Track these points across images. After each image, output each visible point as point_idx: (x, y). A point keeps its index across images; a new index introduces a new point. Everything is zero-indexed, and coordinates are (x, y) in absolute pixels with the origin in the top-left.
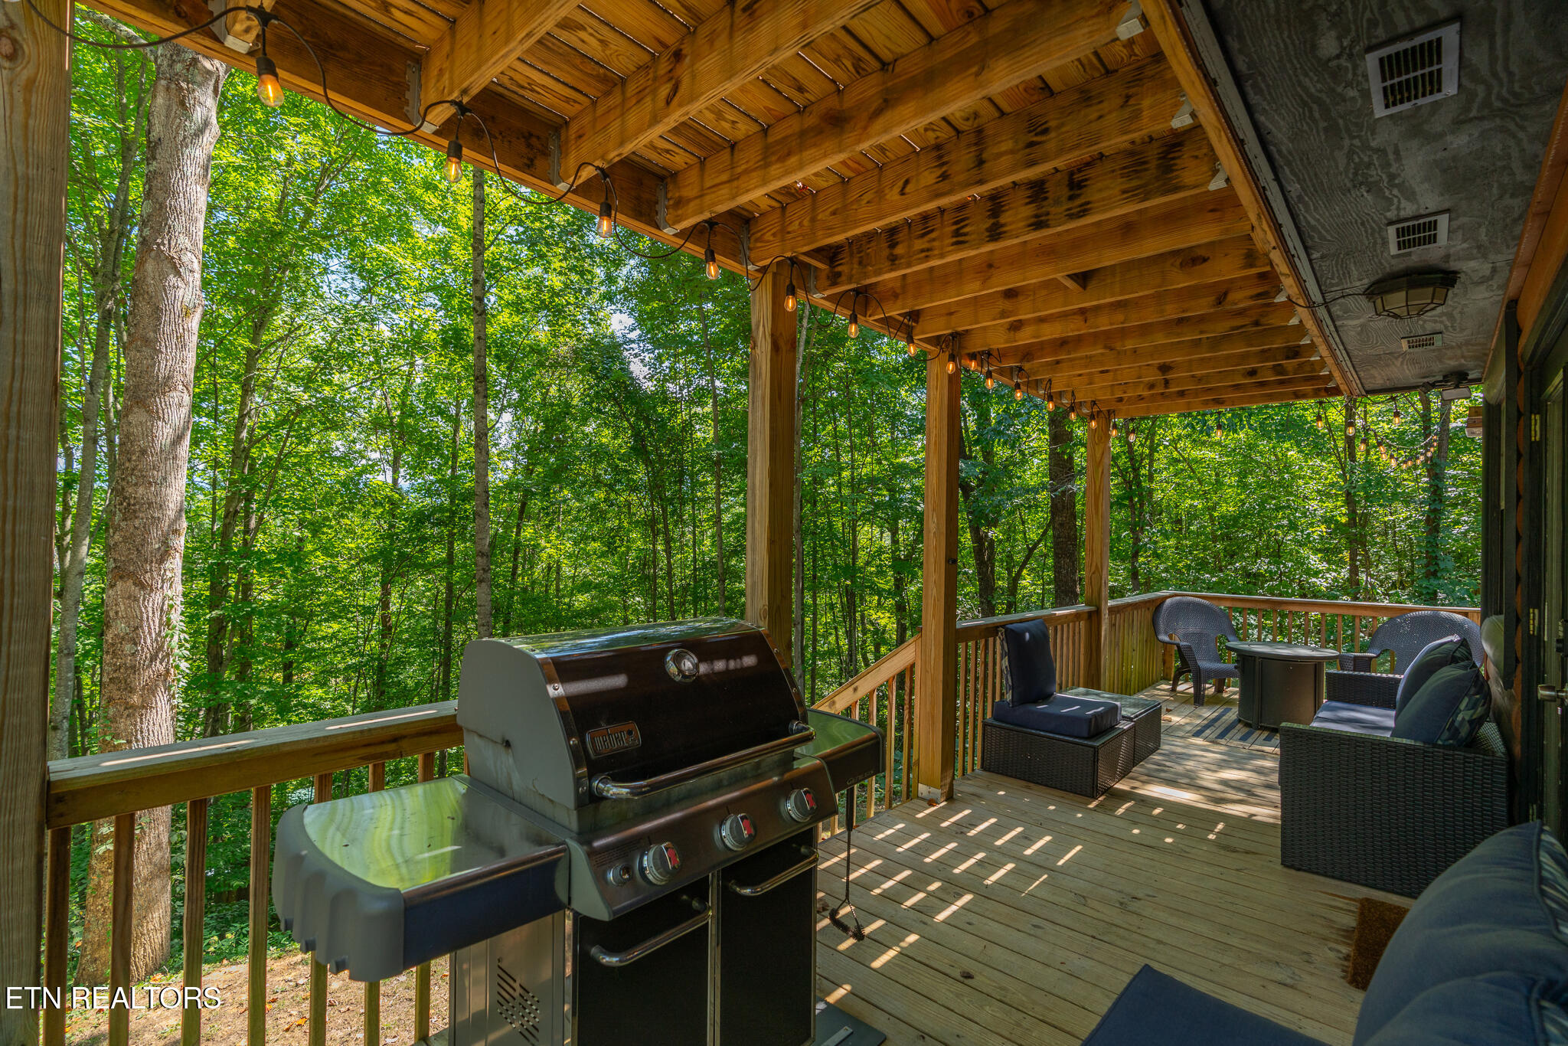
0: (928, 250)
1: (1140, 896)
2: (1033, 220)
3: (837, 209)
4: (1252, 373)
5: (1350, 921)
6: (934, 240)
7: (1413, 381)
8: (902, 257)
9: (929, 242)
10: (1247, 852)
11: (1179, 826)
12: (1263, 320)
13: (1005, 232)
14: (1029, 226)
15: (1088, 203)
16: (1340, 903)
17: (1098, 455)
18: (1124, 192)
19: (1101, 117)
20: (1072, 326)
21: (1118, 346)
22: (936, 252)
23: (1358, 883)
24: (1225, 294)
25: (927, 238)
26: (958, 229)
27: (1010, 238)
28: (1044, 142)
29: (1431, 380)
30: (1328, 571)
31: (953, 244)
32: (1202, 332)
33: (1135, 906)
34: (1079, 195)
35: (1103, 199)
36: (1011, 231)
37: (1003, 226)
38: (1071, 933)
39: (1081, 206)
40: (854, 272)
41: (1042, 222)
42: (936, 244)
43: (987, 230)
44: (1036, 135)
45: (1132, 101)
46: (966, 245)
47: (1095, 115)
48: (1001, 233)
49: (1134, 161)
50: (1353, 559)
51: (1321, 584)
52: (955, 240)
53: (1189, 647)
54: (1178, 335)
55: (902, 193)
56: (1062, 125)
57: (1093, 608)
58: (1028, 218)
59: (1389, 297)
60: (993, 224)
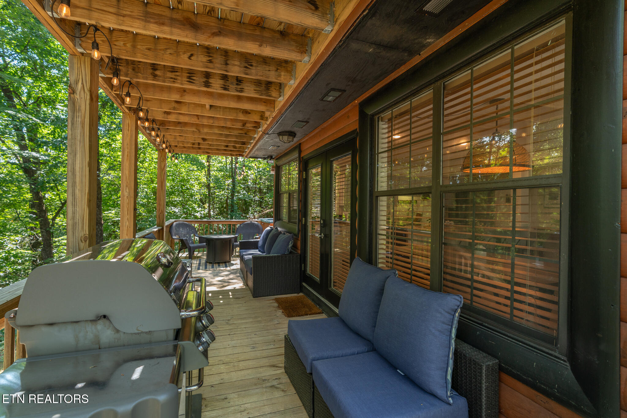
0: (174, 79)
1: (230, 319)
2: (223, 86)
3: (151, 48)
4: (227, 146)
5: (276, 305)
6: (178, 76)
7: (261, 156)
8: (160, 77)
9: (175, 75)
10: (243, 297)
11: (220, 297)
12: (248, 133)
13: (211, 86)
14: (222, 87)
15: (243, 89)
16: (271, 301)
17: (163, 166)
18: (255, 90)
19: (269, 70)
20: (193, 119)
21: (201, 130)
22: (179, 81)
23: (271, 295)
24: (245, 124)
25: (174, 73)
26: (190, 76)
27: (214, 89)
28: (249, 68)
29: (265, 157)
30: (202, 211)
31: (187, 81)
32: (230, 132)
33: (231, 322)
34: (240, 85)
35: (248, 90)
36: (214, 86)
37: (210, 83)
38: (223, 337)
39: (240, 88)
40: (129, 72)
41: (226, 88)
42: (179, 78)
43: (203, 82)
44: (248, 65)
45: (278, 71)
46: (194, 84)
47: (268, 69)
48: (209, 86)
49: (258, 83)
50: (209, 207)
51: (198, 215)
52: (188, 80)
53: (186, 240)
54: (223, 131)
55: (190, 58)
56: (257, 66)
57: (160, 228)
58: (221, 84)
59: (284, 137)
60: (206, 81)
